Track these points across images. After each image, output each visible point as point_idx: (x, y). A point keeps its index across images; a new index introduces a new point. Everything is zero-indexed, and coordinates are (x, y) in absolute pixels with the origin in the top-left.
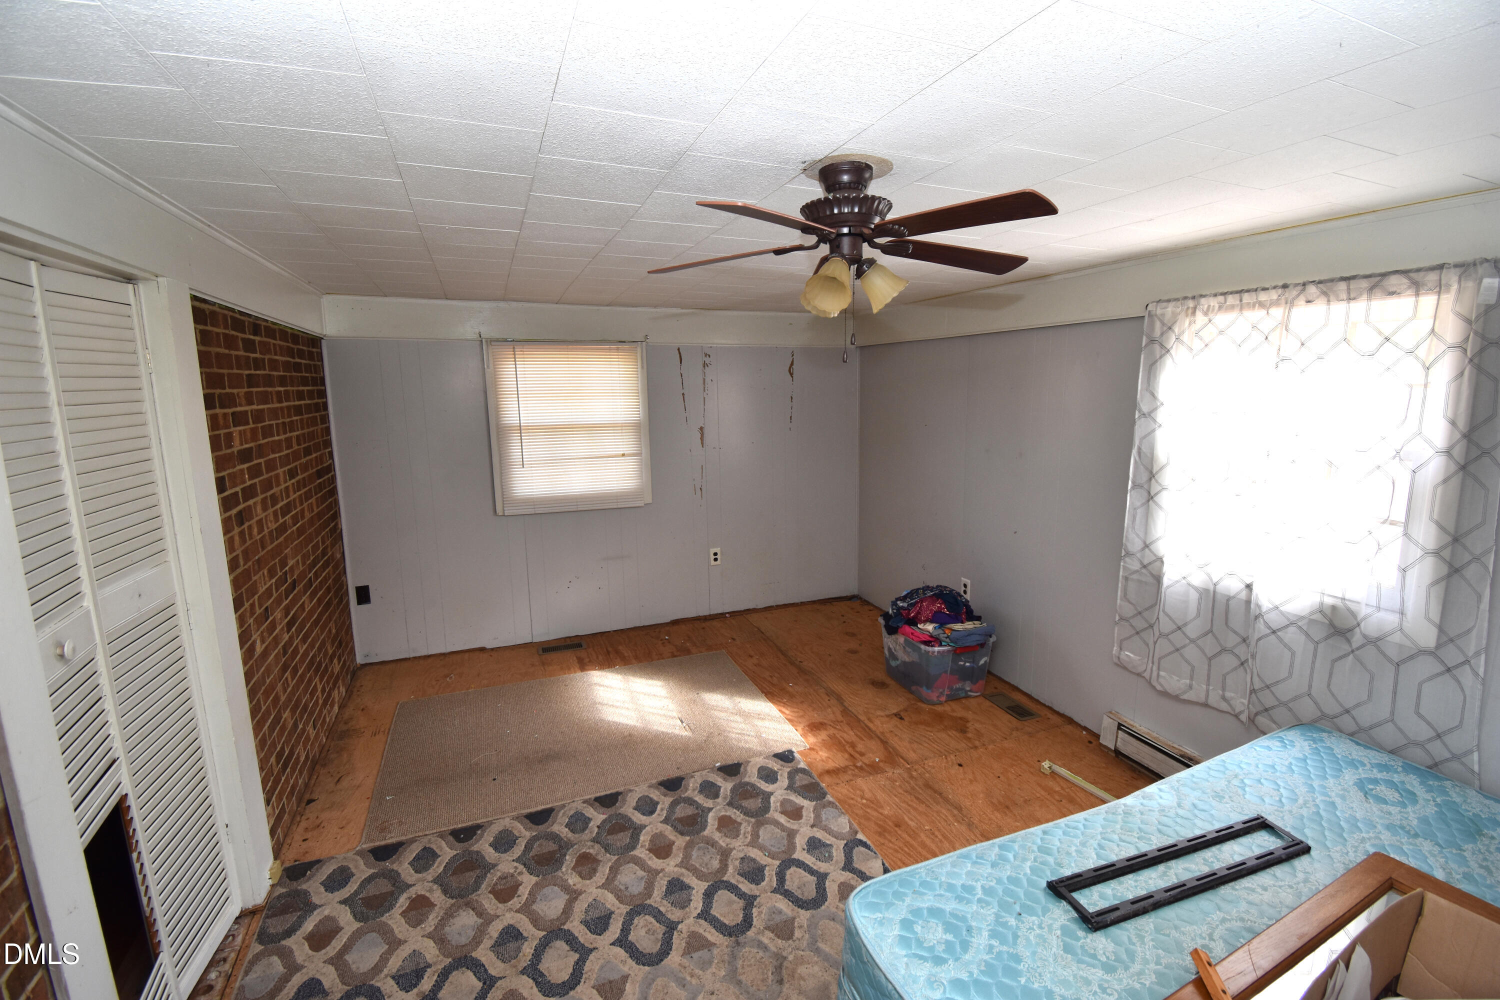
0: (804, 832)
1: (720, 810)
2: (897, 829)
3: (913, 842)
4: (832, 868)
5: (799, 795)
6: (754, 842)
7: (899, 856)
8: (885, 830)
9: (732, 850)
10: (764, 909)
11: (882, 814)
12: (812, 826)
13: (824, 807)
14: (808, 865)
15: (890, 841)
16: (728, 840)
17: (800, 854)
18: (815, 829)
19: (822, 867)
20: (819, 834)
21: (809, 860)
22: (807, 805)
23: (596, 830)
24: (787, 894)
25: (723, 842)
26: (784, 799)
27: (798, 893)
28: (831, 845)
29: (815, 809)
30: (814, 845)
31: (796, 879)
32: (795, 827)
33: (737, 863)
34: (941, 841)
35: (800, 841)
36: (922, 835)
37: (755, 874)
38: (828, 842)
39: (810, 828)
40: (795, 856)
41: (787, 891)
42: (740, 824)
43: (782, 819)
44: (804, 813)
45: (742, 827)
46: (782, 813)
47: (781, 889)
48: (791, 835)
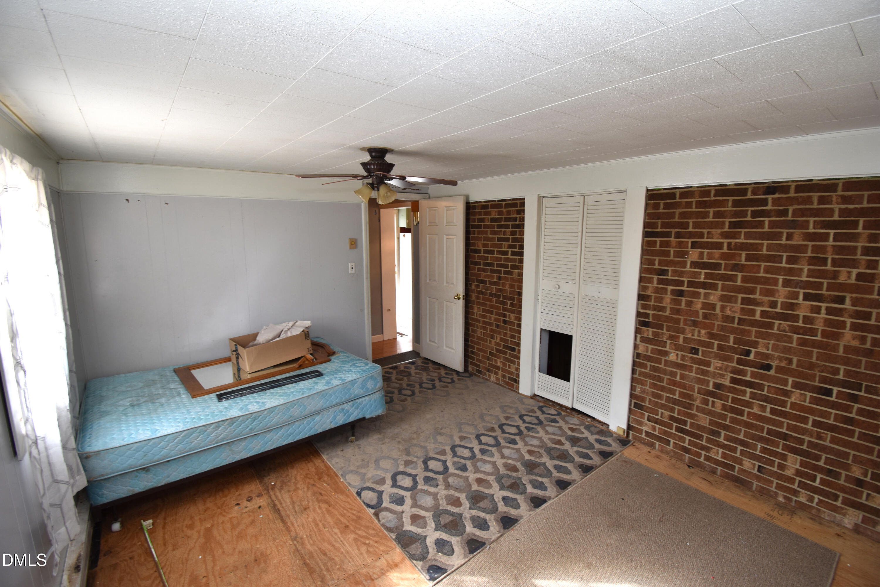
0: (407, 508)
1: (464, 509)
2: (348, 524)
3: (339, 517)
4: (389, 490)
5: (416, 534)
6: (435, 496)
7: (350, 507)
8: (355, 521)
9: (445, 489)
10: (419, 468)
11: (356, 533)
12: (403, 512)
13: (397, 528)
14: (402, 489)
15: (353, 514)
16: (450, 493)
17: (407, 494)
18: (401, 510)
19: (395, 490)
20: (398, 508)
21: (402, 493)
22: (408, 527)
23: (524, 483)
24: (409, 475)
25: (451, 492)
26: (426, 528)
27: (404, 476)
28: (390, 503)
29: (402, 525)
30: (400, 501)
31: (407, 482)
32: (413, 510)
33: (439, 483)
34: (321, 521)
35: (408, 501)
36: (332, 523)
37: (427, 480)
38: (392, 504)
39: (404, 510)
40: (410, 493)
41: (411, 476)
42: (447, 504)
43: (422, 513)
44: (409, 520)
45: (445, 503)
46: (424, 517)
47: (414, 477)
48: (415, 505)
